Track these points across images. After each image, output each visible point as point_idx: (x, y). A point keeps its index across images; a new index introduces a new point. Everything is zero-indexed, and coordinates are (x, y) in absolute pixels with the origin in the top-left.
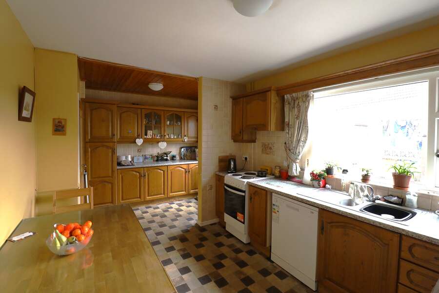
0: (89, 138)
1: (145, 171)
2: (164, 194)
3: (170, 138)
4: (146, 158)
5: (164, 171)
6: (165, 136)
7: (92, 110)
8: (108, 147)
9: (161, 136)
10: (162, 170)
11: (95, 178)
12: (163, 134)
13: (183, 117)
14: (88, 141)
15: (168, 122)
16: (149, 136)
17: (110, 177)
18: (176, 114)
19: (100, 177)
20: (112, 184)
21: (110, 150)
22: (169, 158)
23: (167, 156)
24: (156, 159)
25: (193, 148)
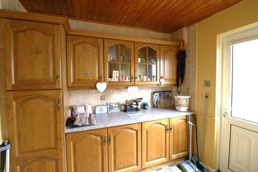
0: (13, 83)
1: (110, 133)
2: (137, 165)
3: (142, 81)
4: (111, 108)
5: (137, 131)
6: (136, 78)
7: (16, 33)
8: (47, 99)
9: (131, 78)
10: (134, 130)
11: (26, 152)
12: (133, 75)
13: (158, 52)
14: (11, 88)
15: (139, 60)
16: (115, 79)
17: (52, 148)
18: (149, 48)
19: (34, 151)
20: (56, 160)
21: (51, 104)
22: (139, 107)
23: (137, 104)
24: (123, 108)
25: (168, 93)
